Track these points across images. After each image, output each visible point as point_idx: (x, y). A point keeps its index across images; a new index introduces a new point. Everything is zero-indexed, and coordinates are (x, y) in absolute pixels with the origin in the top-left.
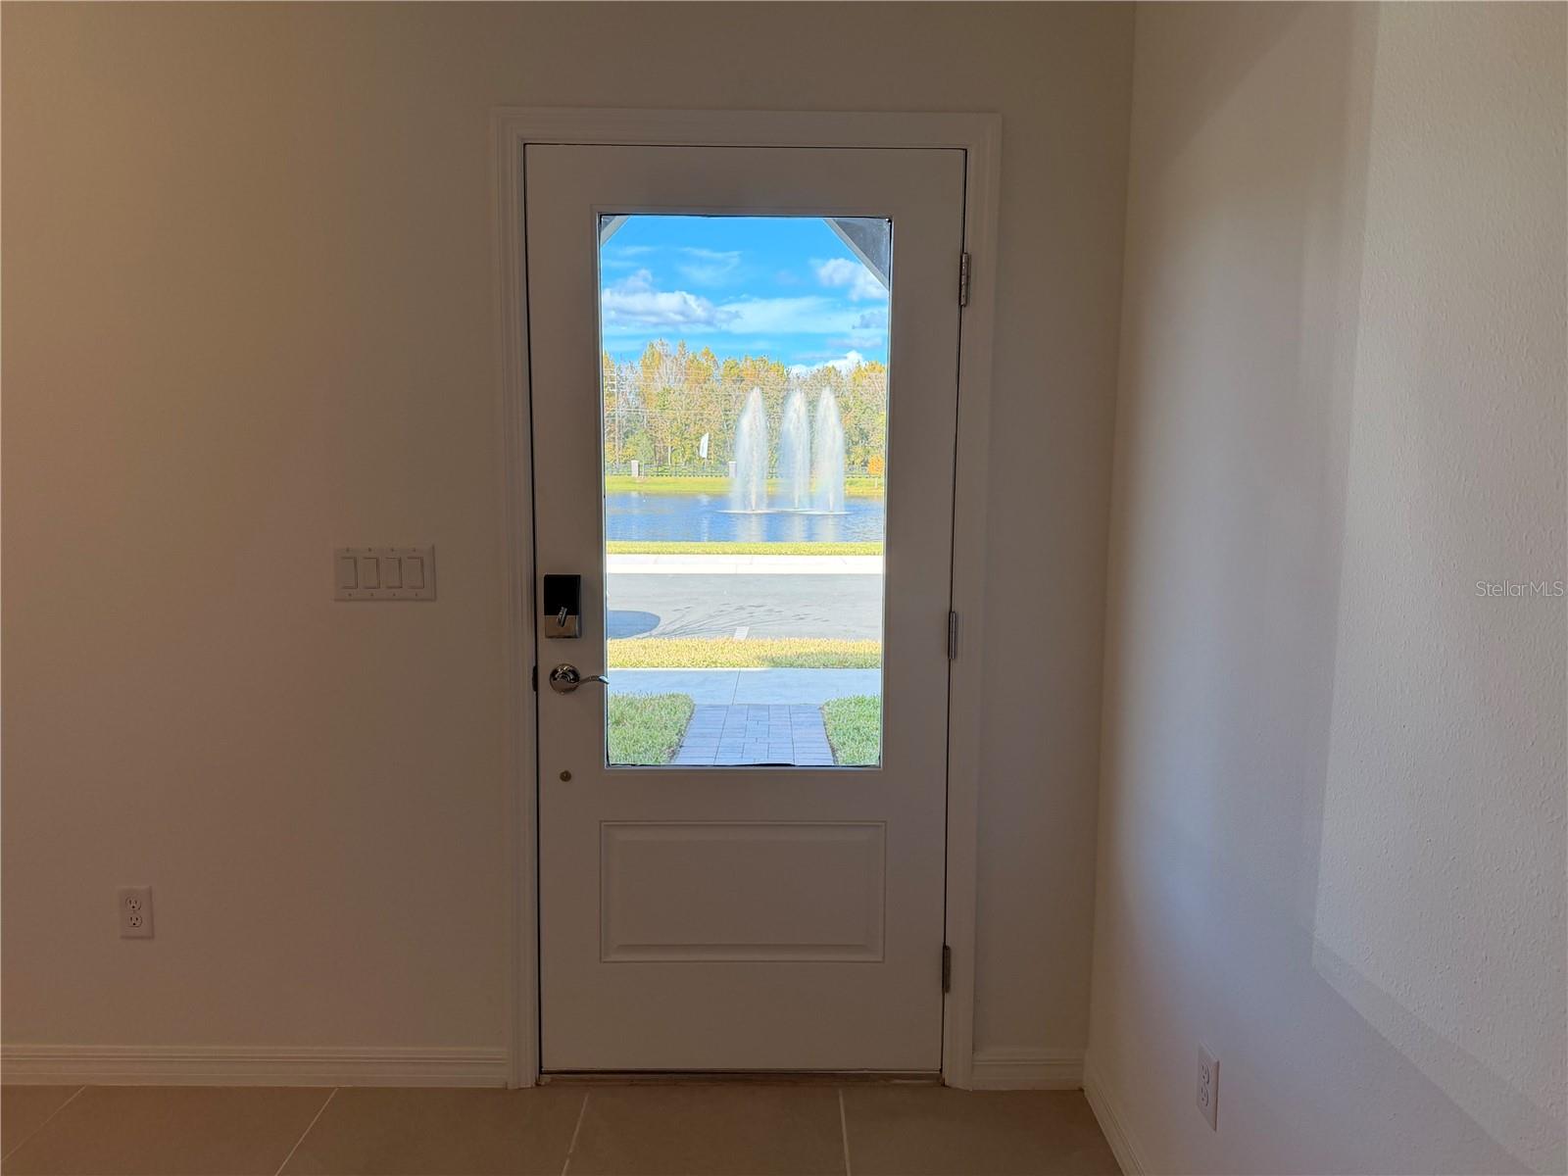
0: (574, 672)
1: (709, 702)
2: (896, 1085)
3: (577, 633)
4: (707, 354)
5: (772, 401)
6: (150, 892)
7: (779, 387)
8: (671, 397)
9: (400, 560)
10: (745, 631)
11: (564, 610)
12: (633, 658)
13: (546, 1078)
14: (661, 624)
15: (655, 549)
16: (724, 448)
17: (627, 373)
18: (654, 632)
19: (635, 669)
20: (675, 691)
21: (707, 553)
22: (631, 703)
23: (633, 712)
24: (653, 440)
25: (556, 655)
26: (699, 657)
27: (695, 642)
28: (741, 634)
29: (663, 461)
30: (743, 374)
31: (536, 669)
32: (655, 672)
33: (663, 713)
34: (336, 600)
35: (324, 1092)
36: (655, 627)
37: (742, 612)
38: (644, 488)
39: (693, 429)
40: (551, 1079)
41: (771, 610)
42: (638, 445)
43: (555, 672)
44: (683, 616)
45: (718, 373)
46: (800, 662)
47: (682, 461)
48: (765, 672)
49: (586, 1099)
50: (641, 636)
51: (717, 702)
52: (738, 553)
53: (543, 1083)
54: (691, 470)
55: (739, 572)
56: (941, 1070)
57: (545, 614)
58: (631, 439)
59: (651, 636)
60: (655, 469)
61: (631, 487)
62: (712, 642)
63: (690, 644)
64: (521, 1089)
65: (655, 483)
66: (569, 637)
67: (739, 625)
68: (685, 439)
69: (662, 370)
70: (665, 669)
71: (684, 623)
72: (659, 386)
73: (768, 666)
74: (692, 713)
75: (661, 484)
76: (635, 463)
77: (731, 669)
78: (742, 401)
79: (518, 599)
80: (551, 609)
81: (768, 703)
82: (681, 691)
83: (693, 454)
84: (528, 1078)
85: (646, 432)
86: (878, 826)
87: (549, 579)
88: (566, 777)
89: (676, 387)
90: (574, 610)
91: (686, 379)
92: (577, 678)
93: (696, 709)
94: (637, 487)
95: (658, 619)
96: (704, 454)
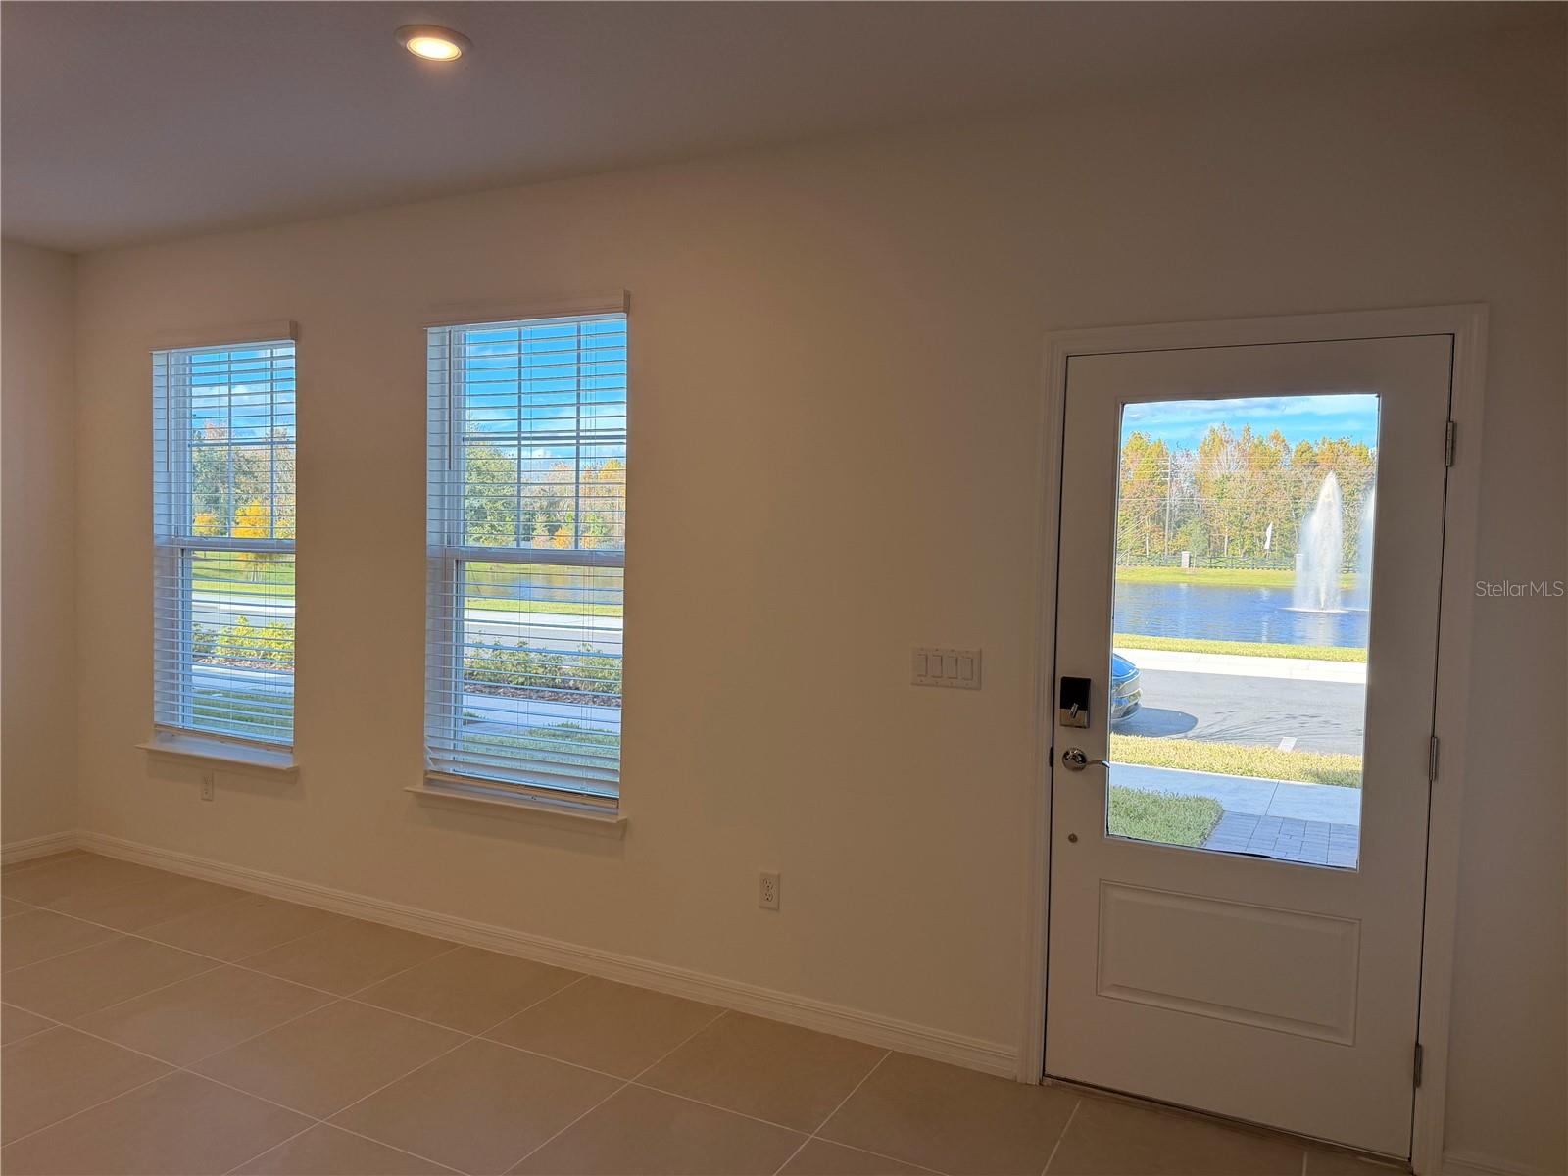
0: (1083, 757)
1: (1239, 810)
2: (1361, 1161)
3: (1086, 724)
4: (1276, 437)
5: (1352, 487)
6: (779, 876)
7: (1362, 472)
8: (1229, 485)
9: (957, 660)
10: (1292, 741)
11: (1075, 707)
12: (1162, 756)
13: (1048, 1081)
14: (1197, 727)
15: (1199, 647)
16: (1289, 542)
17: (1181, 460)
18: (1190, 734)
19: (1164, 768)
20: (1201, 794)
21: (1257, 655)
22: (1155, 801)
23: (1156, 809)
24: (1208, 530)
25: (1067, 740)
26: (1234, 763)
27: (1232, 748)
28: (1287, 744)
29: (1217, 552)
30: (1318, 458)
31: (1052, 749)
32: (1185, 773)
33: (1187, 814)
34: (913, 684)
35: (881, 1051)
36: (1191, 729)
37: (1291, 721)
38: (1194, 580)
39: (1254, 518)
40: (1052, 1082)
41: (1326, 722)
42: (1190, 534)
43: (1067, 753)
44: (1225, 720)
45: (1287, 459)
46: (1350, 781)
47: (1239, 552)
48: (1308, 787)
49: (1078, 1105)
50: (1174, 736)
51: (1249, 811)
52: (1294, 657)
53: (1045, 1084)
54: (1250, 562)
55: (1293, 678)
56: (1410, 1159)
57: (1062, 707)
58: (1183, 528)
59: (1186, 737)
60: (1208, 561)
61: (1181, 578)
62: (1250, 749)
63: (1226, 750)
64: (1026, 1084)
65: (1208, 576)
66: (1080, 727)
67: (1285, 735)
68: (1246, 528)
69: (1222, 457)
70: (1196, 772)
71: (1223, 728)
72: (1217, 473)
73: (1311, 781)
74: (1220, 819)
75: (1214, 577)
76: (1185, 555)
77: (1268, 780)
78: (1315, 488)
79: (1040, 694)
80: (1065, 704)
81: (1306, 819)
82: (1208, 795)
83: (1254, 544)
84: (1034, 1076)
85: (1200, 521)
86: (1354, 923)
87: (1064, 680)
88: (1073, 839)
89: (1237, 474)
90: (1084, 705)
91: (1249, 466)
92: (1084, 760)
93: (1225, 815)
94: (1186, 579)
95: (1195, 721)
96: (1267, 546)
